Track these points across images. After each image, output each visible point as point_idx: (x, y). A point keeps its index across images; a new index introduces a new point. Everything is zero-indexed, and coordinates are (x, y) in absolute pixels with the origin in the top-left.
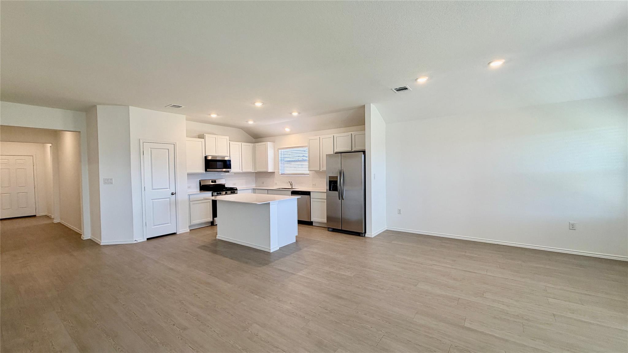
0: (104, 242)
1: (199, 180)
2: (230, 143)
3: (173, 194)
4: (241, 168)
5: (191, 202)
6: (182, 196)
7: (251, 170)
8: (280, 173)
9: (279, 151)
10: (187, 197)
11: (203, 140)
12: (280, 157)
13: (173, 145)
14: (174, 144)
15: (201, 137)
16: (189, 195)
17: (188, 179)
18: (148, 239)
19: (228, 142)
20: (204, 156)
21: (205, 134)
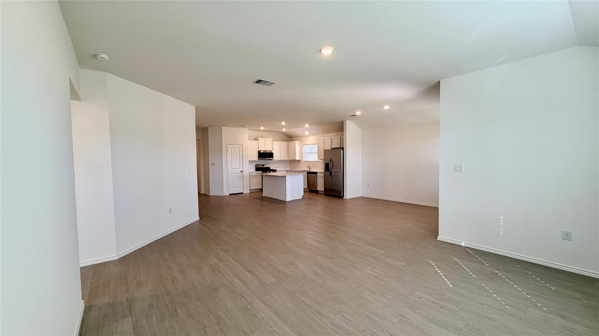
0: (211, 194)
1: (255, 164)
3: (242, 172)
4: (279, 157)
5: (251, 177)
6: (246, 173)
7: (286, 159)
8: (304, 161)
9: (303, 147)
10: (248, 174)
11: (257, 141)
12: (303, 150)
14: (242, 145)
15: (256, 139)
16: (250, 173)
17: (249, 164)
18: (230, 194)
19: (272, 141)
20: (258, 150)
21: (258, 138)
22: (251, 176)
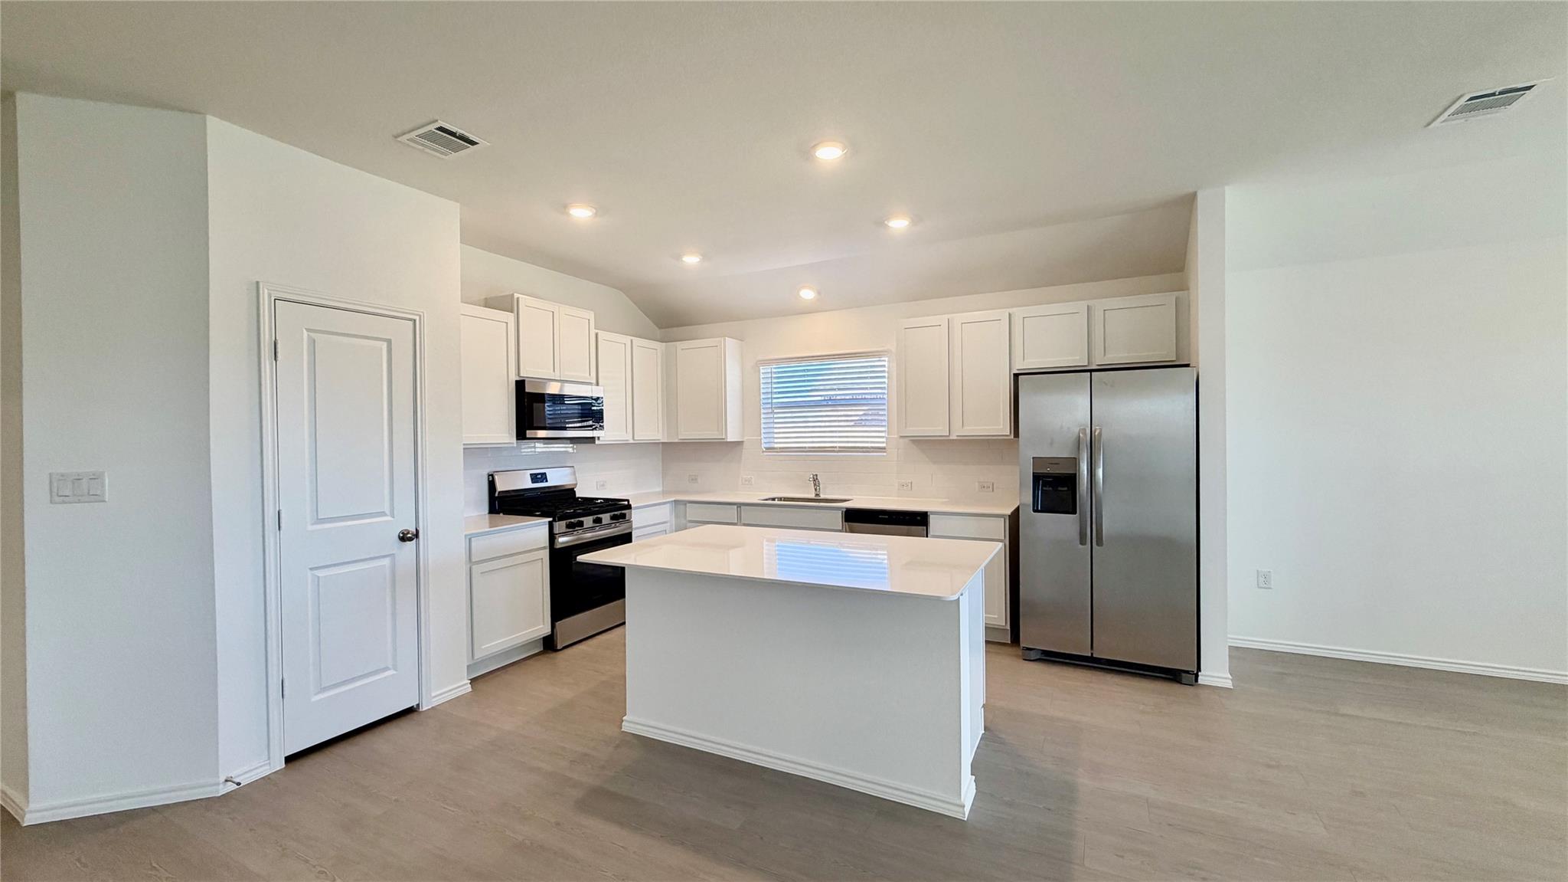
0: (43, 806)
1: (485, 472)
2: (597, 335)
3: (410, 539)
4: (631, 429)
5: (474, 567)
6: (441, 544)
7: (661, 437)
8: (763, 446)
9: (762, 371)
11: (510, 317)
12: (762, 391)
13: (411, 323)
14: (415, 320)
15: (505, 303)
16: (469, 538)
17: (465, 468)
18: (290, 759)
19: (593, 332)
20: (514, 378)
21: (516, 295)
22: (478, 563)
